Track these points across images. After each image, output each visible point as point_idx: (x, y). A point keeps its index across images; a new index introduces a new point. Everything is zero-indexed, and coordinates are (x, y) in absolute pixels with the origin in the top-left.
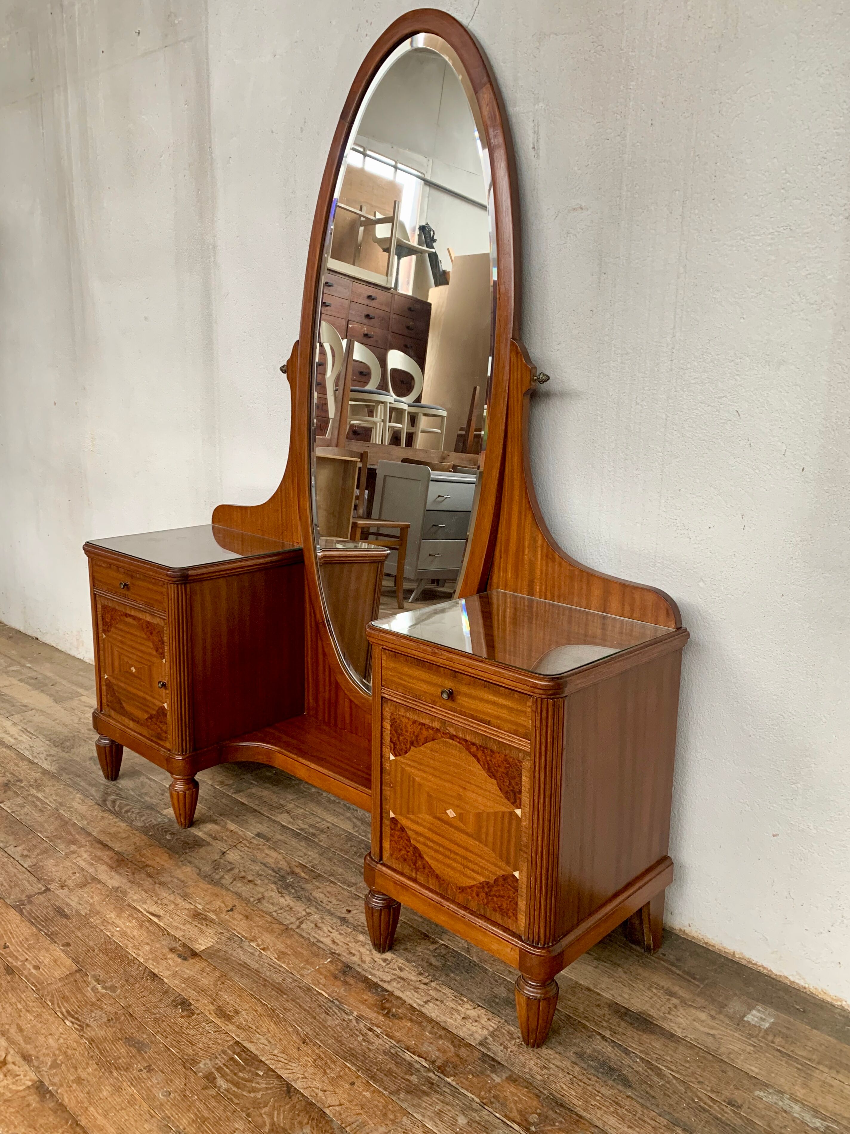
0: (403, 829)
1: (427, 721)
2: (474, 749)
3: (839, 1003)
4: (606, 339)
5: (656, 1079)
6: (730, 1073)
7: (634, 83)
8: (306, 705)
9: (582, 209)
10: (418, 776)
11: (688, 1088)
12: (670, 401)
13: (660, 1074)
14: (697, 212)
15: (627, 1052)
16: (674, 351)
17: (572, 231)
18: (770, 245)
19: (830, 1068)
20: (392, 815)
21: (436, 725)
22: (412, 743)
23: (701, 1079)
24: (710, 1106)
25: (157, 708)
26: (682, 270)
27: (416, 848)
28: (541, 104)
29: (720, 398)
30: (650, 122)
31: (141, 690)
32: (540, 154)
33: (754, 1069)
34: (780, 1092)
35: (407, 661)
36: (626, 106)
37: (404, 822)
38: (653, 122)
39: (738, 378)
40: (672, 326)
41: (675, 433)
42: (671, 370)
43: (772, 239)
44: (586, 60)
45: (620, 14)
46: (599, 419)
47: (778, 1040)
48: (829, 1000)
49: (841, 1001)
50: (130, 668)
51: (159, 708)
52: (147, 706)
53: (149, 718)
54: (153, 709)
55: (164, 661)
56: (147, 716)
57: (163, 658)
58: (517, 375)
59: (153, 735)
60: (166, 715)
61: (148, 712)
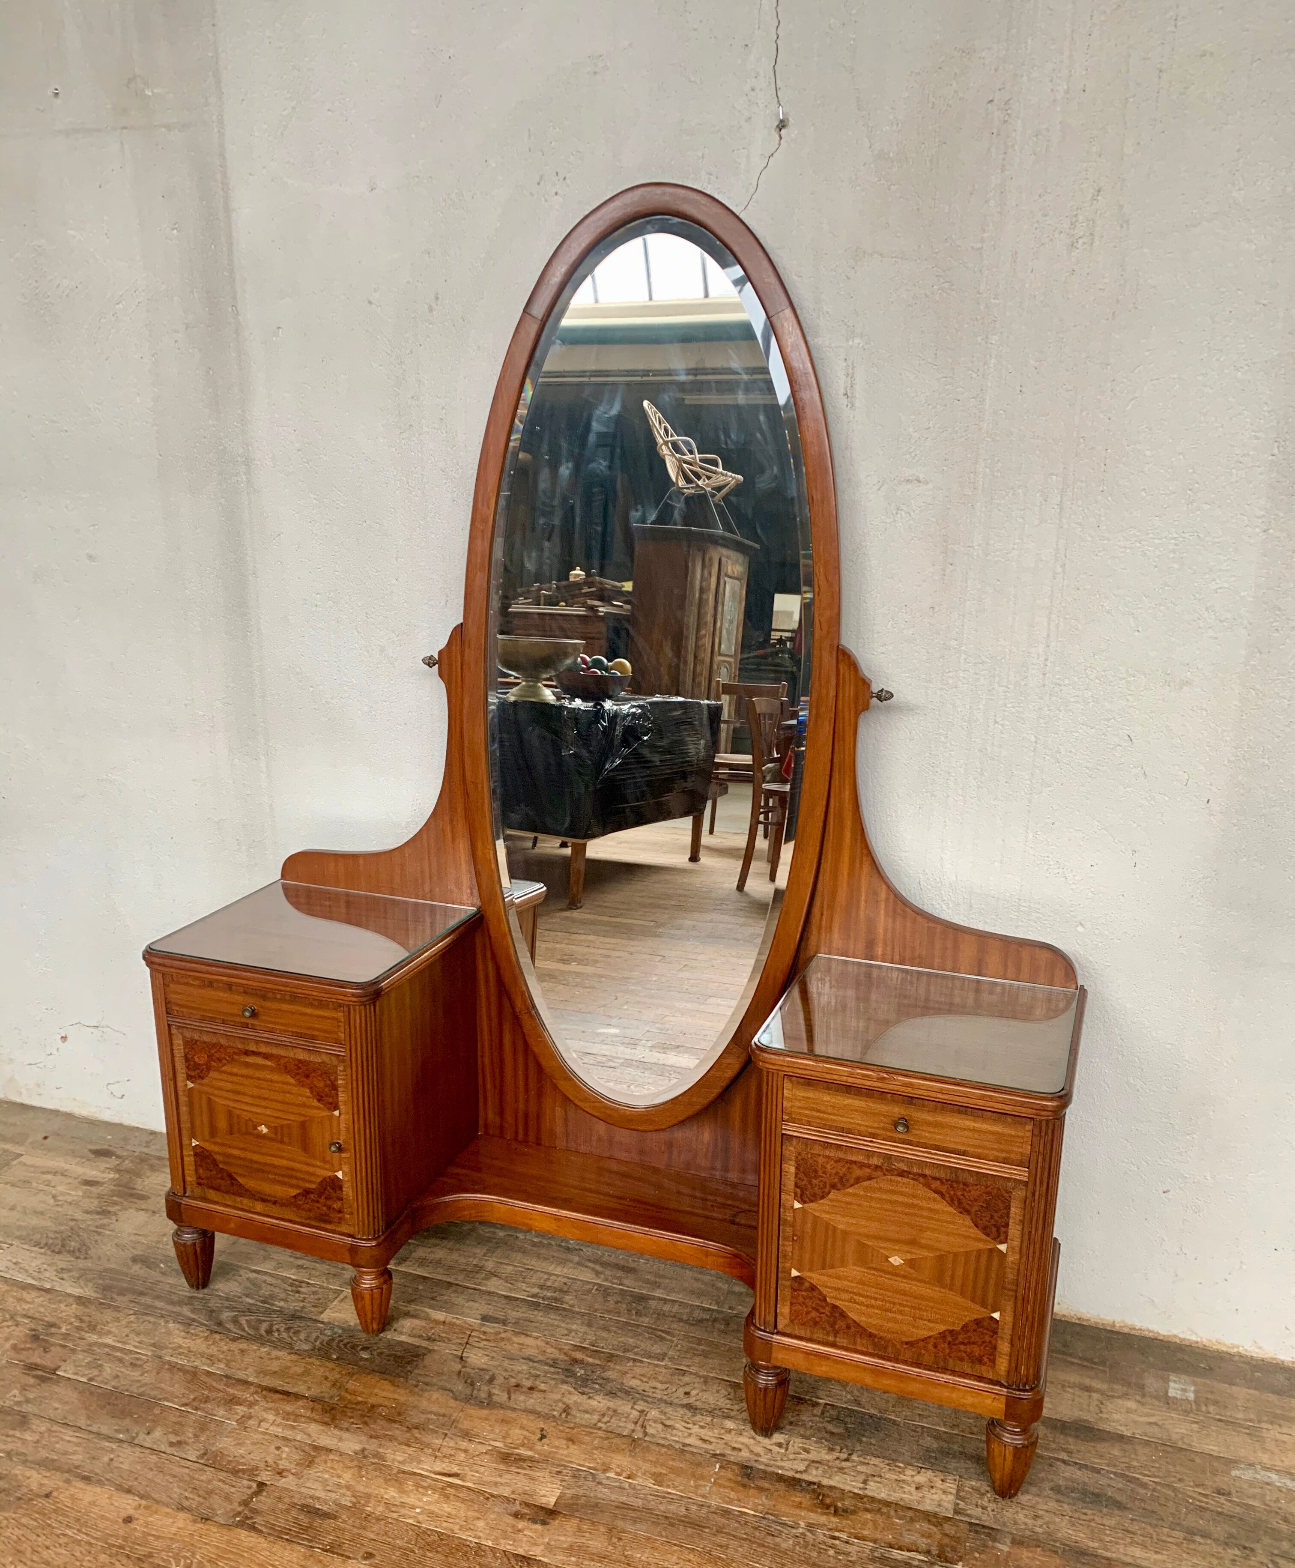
0: (813, 1288)
1: (860, 1158)
2: (936, 1184)
3: (1236, 1350)
4: (954, 643)
5: (1142, 1491)
6: (1198, 1460)
7: (996, 337)
8: (481, 1122)
9: (919, 481)
10: (841, 1223)
11: (1175, 1490)
12: (1042, 721)
13: (1141, 1484)
14: (1080, 502)
15: (1098, 1471)
16: (1048, 663)
17: (903, 507)
18: (1174, 551)
19: (1272, 1423)
20: (795, 1273)
21: (875, 1161)
22: (833, 1186)
23: (1178, 1476)
24: (1207, 1503)
25: (319, 1180)
26: (1059, 570)
27: (835, 1307)
28: (857, 341)
29: (1109, 720)
30: (1019, 388)
31: (282, 1157)
32: (857, 404)
33: (1213, 1448)
34: (1250, 1465)
35: (828, 1089)
36: (985, 364)
37: (815, 1277)
38: (1024, 389)
39: (1129, 698)
40: (1045, 634)
41: (1048, 758)
42: (1044, 685)
43: (1176, 545)
44: (926, 296)
45: (978, 249)
46: (943, 739)
47: (1211, 1408)
48: (1224, 1349)
49: (1238, 1347)
50: (255, 1128)
51: (325, 1179)
52: (296, 1178)
53: (299, 1194)
54: (311, 1182)
55: (337, 1113)
56: (294, 1192)
57: (335, 1109)
58: (849, 691)
59: (309, 1218)
60: (341, 1188)
61: (298, 1187)
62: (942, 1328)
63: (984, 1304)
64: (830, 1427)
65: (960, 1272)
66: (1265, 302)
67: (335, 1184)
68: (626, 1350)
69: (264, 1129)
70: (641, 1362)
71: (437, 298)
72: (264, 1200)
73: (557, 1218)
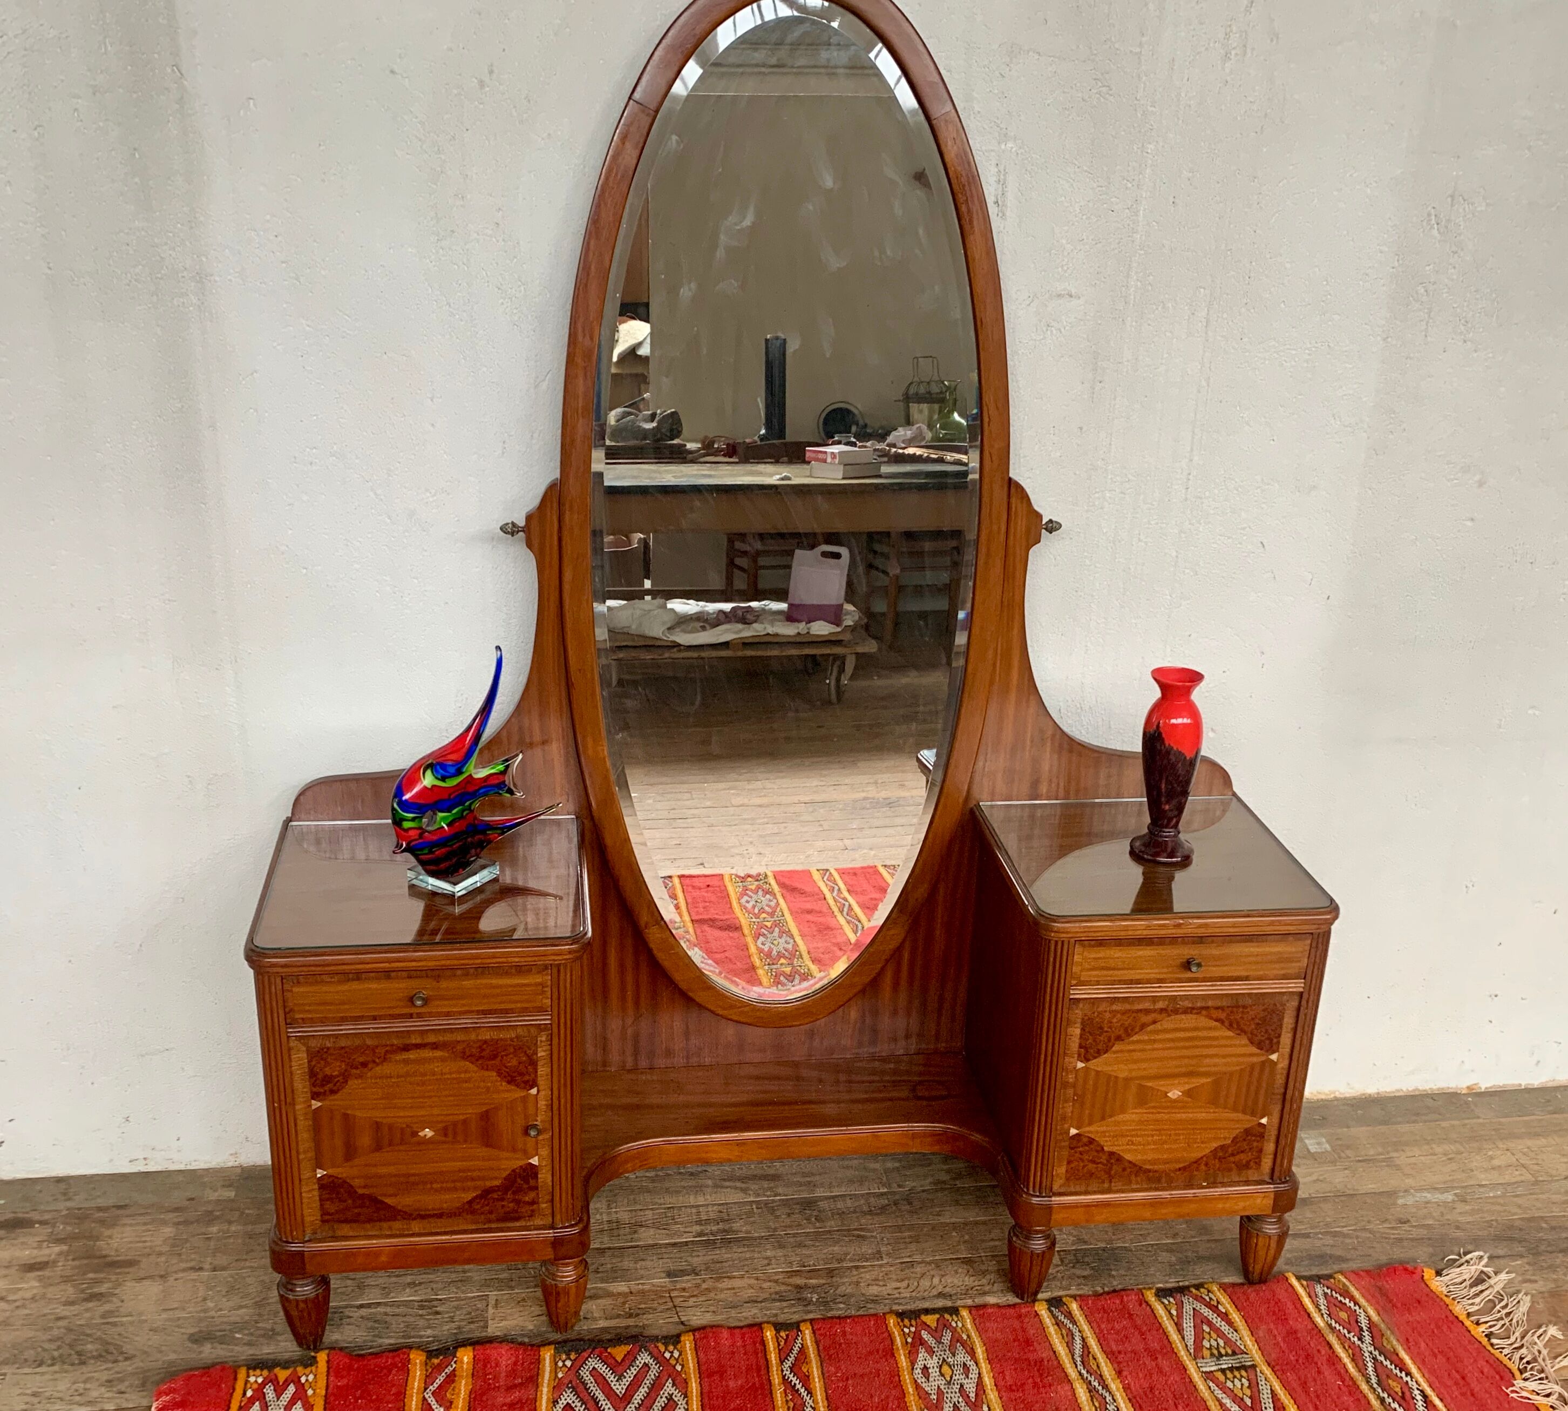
0: (1091, 1141)
1: (1147, 1005)
2: (1215, 1014)
3: (1332, 1096)
4: (1100, 463)
5: (1348, 1241)
6: (1369, 1201)
7: (1151, 146)
9: (1071, 296)
10: (1122, 1071)
11: (1370, 1231)
12: (1183, 535)
13: (1345, 1236)
14: (1225, 316)
15: (1307, 1236)
16: (1191, 477)
17: (1053, 324)
18: (1307, 361)
19: (1397, 1151)
20: (1073, 1131)
21: (1160, 1005)
22: (1119, 1038)
23: (1365, 1219)
24: (1399, 1234)
25: (505, 1174)
26: (1204, 383)
27: (1112, 1154)
28: (1010, 145)
29: (1244, 529)
30: (1172, 200)
31: (453, 1160)
32: (1008, 214)
33: (1371, 1187)
34: (1406, 1191)
35: (1120, 945)
36: (1141, 173)
37: (1093, 1130)
38: (1176, 201)
39: (1264, 506)
40: (1189, 449)
41: (1187, 571)
42: (1186, 500)
43: (1309, 355)
44: (1084, 100)
45: (1136, 54)
46: (1088, 562)
47: (1348, 1152)
49: (1334, 1092)
50: (415, 1134)
51: (514, 1171)
52: (473, 1179)
53: (476, 1197)
54: (496, 1178)
55: (534, 1091)
56: (469, 1196)
57: (532, 1087)
58: (1020, 524)
59: (490, 1221)
60: (535, 1176)
61: (475, 1188)
62: (1215, 1145)
63: (1253, 1114)
64: (1078, 1272)
65: (1233, 1090)
66: (1393, 122)
67: (532, 1172)
68: (840, 1261)
69: (428, 1133)
70: (863, 1267)
71: (491, 72)
72: (423, 1217)
73: (741, 1143)
